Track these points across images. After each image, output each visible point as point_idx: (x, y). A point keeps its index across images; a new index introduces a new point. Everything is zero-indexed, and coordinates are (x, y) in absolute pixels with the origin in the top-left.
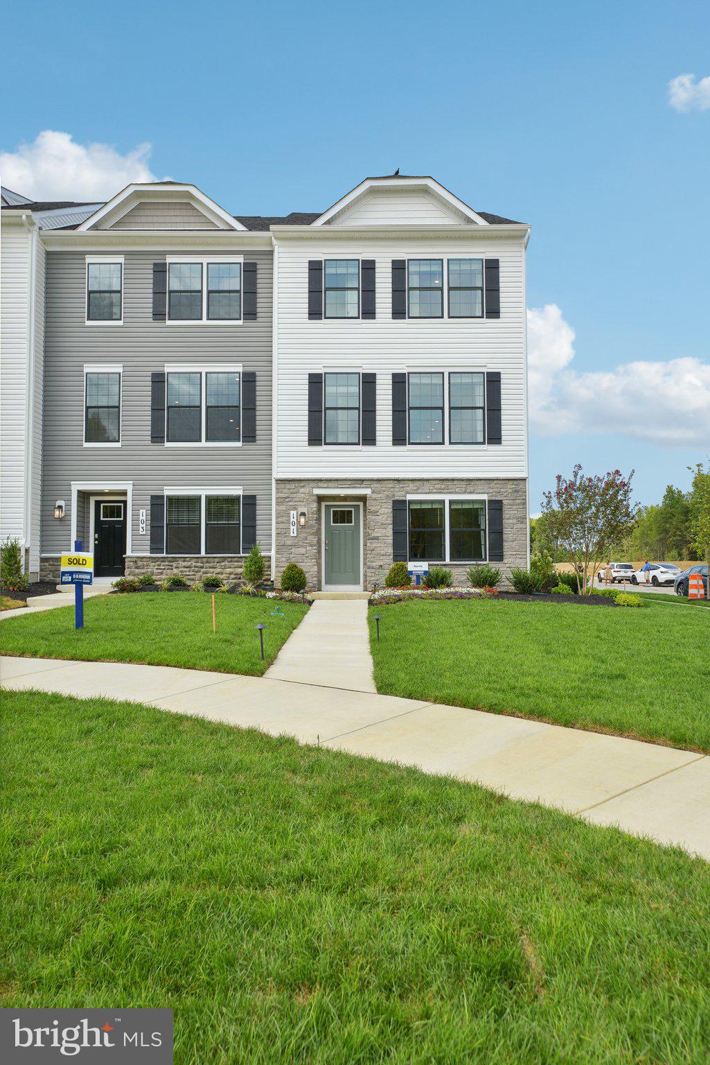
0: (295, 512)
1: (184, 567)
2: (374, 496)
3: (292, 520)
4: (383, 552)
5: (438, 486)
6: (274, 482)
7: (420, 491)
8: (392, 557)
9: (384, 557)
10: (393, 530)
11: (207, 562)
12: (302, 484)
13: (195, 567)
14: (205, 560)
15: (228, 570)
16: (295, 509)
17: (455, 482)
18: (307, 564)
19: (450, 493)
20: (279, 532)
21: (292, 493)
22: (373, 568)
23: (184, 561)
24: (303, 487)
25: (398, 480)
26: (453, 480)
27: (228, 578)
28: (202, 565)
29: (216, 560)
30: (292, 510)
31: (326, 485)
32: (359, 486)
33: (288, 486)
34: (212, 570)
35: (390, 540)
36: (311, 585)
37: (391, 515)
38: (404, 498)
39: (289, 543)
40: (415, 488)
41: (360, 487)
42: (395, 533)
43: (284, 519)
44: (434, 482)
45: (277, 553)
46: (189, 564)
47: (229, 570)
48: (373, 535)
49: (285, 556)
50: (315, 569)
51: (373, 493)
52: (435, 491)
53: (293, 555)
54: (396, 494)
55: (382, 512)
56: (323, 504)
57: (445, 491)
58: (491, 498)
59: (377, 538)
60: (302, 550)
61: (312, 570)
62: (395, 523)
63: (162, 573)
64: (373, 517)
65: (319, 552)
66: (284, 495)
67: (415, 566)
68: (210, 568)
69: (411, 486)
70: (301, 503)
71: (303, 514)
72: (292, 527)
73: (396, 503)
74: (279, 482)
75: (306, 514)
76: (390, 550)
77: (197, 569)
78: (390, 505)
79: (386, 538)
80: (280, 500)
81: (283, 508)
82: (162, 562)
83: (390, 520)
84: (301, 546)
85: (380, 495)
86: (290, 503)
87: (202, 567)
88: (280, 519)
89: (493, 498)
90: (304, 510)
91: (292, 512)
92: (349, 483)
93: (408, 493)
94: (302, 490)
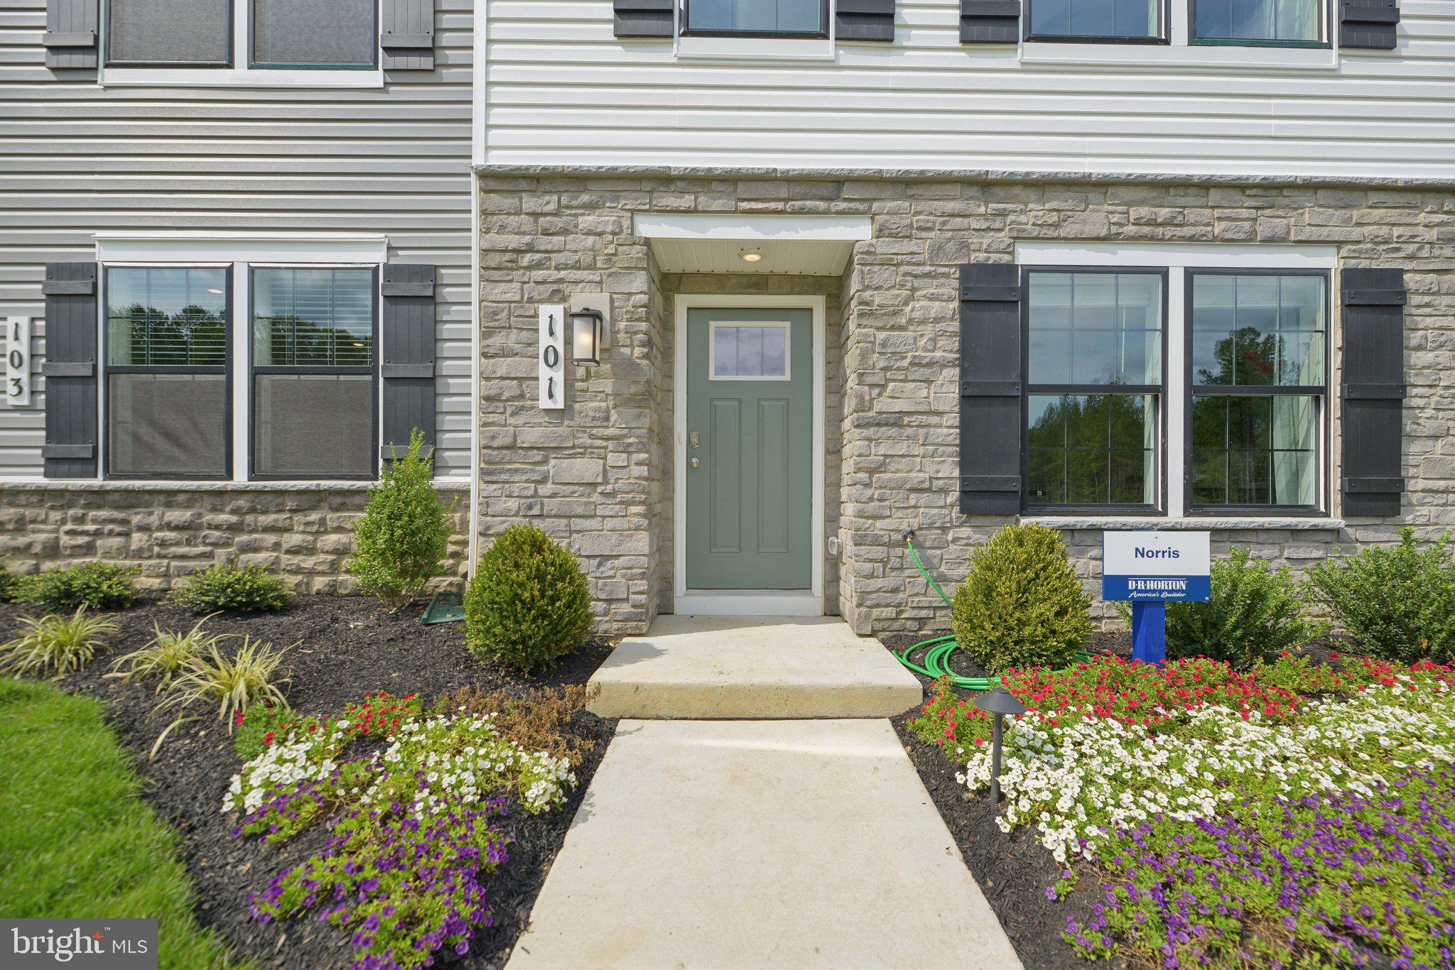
0: (558, 310)
1: (169, 527)
2: (887, 247)
3: (544, 340)
4: (916, 477)
5: (1144, 211)
6: (474, 183)
7: (1068, 230)
8: (953, 496)
9: (924, 498)
10: (964, 385)
11: (253, 510)
12: (585, 198)
13: (210, 527)
14: (242, 502)
15: (332, 540)
16: (558, 296)
17: (1214, 196)
18: (610, 523)
19: (1193, 240)
20: (493, 392)
21: (546, 233)
22: (877, 541)
23: (169, 505)
24: (590, 207)
25: (983, 185)
26: (1206, 186)
27: (334, 568)
28: (234, 519)
29: (290, 504)
30: (549, 300)
31: (687, 201)
32: (822, 205)
33: (529, 203)
34: (271, 539)
35: (948, 429)
36: (625, 608)
37: (955, 326)
38: (1006, 258)
39: (530, 436)
40: (1054, 218)
41: (826, 212)
42: (967, 399)
43: (512, 339)
44: (1128, 194)
45: (486, 475)
46: (184, 515)
47: (334, 537)
48: (877, 408)
49: (515, 489)
50: (642, 542)
51: (879, 234)
52: (1130, 229)
53: (545, 490)
54: (974, 240)
55: (916, 314)
56: (683, 302)
57: (1169, 232)
58: (1352, 263)
59: (895, 421)
60: (587, 468)
61: (628, 546)
62: (967, 359)
63: (89, 549)
64: (881, 336)
65: (665, 473)
66: (514, 241)
67: (1140, 552)
68: (266, 530)
69: (1035, 212)
70: (584, 274)
71: (593, 316)
72: (544, 372)
73: (970, 274)
74: (493, 184)
75: (606, 315)
76: (950, 470)
77: (217, 533)
78: (950, 287)
79: (934, 420)
80: (495, 260)
81: (511, 292)
82: (88, 506)
83: (948, 348)
84: (585, 451)
85: (906, 246)
86: (539, 274)
87: (235, 528)
88: (497, 341)
89: (1364, 264)
90: (598, 301)
91: (545, 310)
92: (783, 192)
93: (1021, 237)
94: (587, 221)
